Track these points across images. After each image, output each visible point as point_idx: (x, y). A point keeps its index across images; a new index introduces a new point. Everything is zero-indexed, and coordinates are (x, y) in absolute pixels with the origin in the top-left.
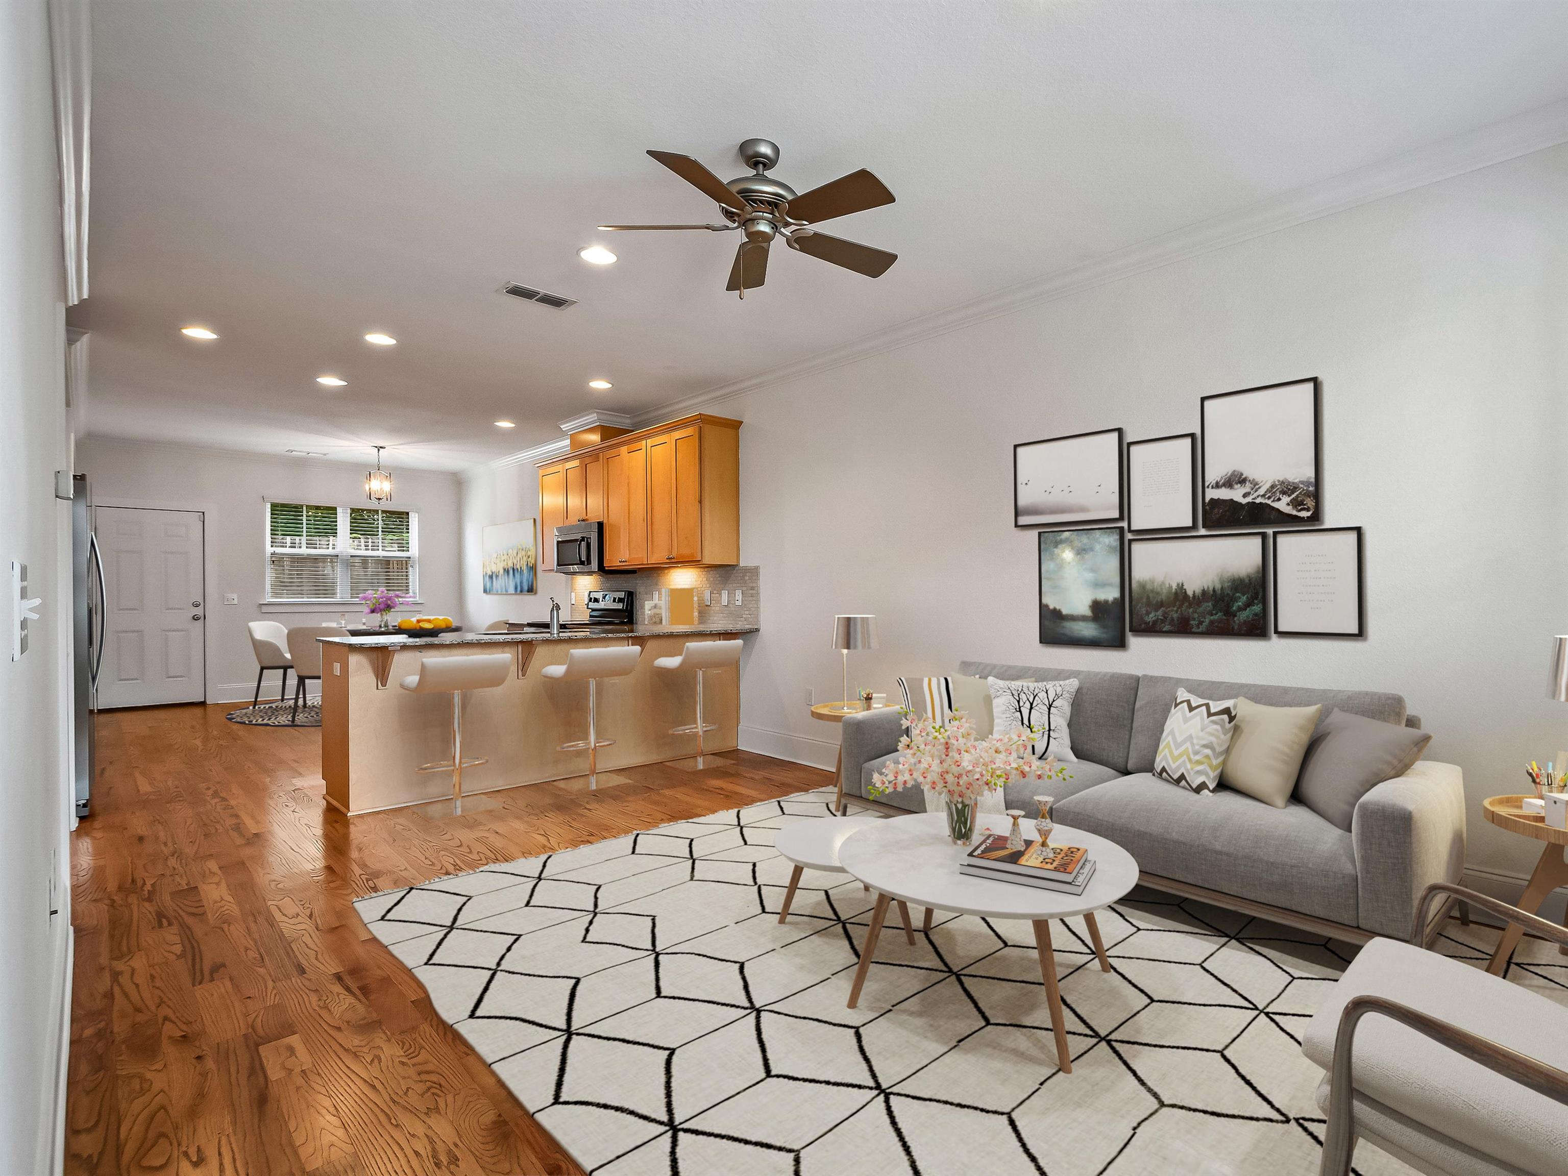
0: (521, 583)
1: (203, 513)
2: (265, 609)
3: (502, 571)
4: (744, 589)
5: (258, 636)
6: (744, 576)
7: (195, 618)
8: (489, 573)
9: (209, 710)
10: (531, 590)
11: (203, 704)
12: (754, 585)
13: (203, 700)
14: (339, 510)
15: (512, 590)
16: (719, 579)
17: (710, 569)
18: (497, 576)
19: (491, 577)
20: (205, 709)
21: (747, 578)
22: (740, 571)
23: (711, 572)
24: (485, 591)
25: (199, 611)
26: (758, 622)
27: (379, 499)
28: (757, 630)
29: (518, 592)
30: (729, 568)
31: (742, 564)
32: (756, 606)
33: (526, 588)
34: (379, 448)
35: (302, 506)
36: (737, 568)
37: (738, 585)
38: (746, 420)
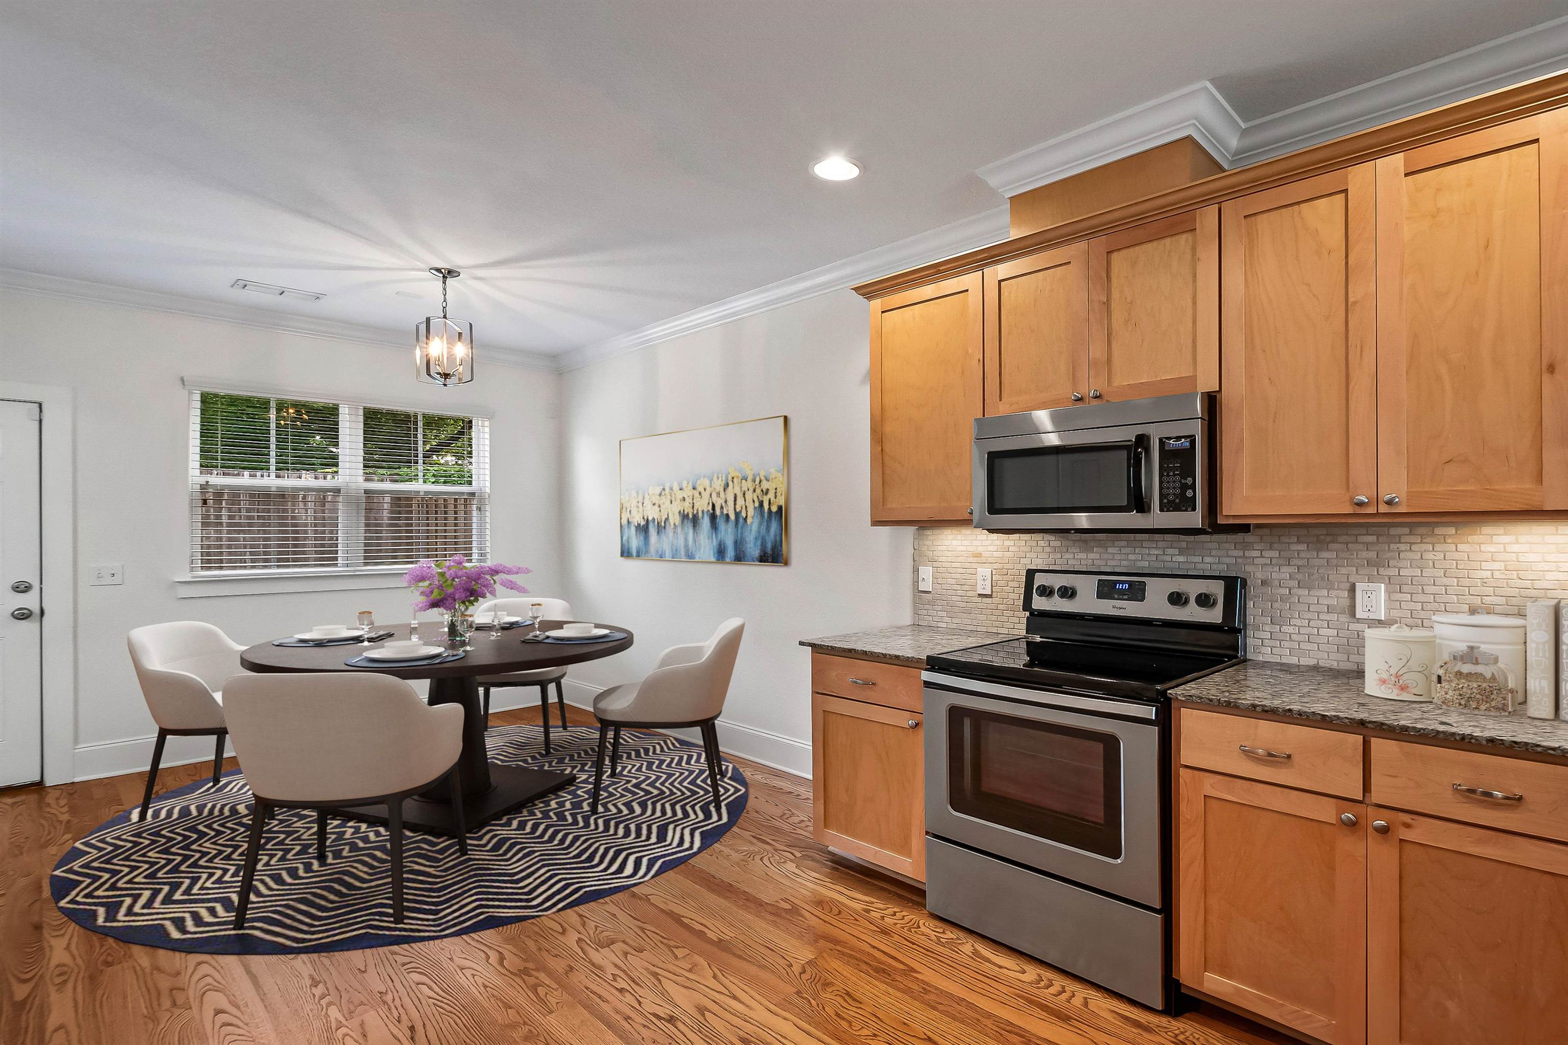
1: (43, 402)
2: (184, 592)
3: (675, 519)
5: (156, 663)
7: (22, 615)
8: (637, 519)
9: (50, 799)
11: (38, 786)
13: (37, 778)
14: (344, 411)
20: (41, 802)
24: (626, 553)
25: (30, 601)
27: (445, 377)
34: (448, 274)
35: (264, 405)
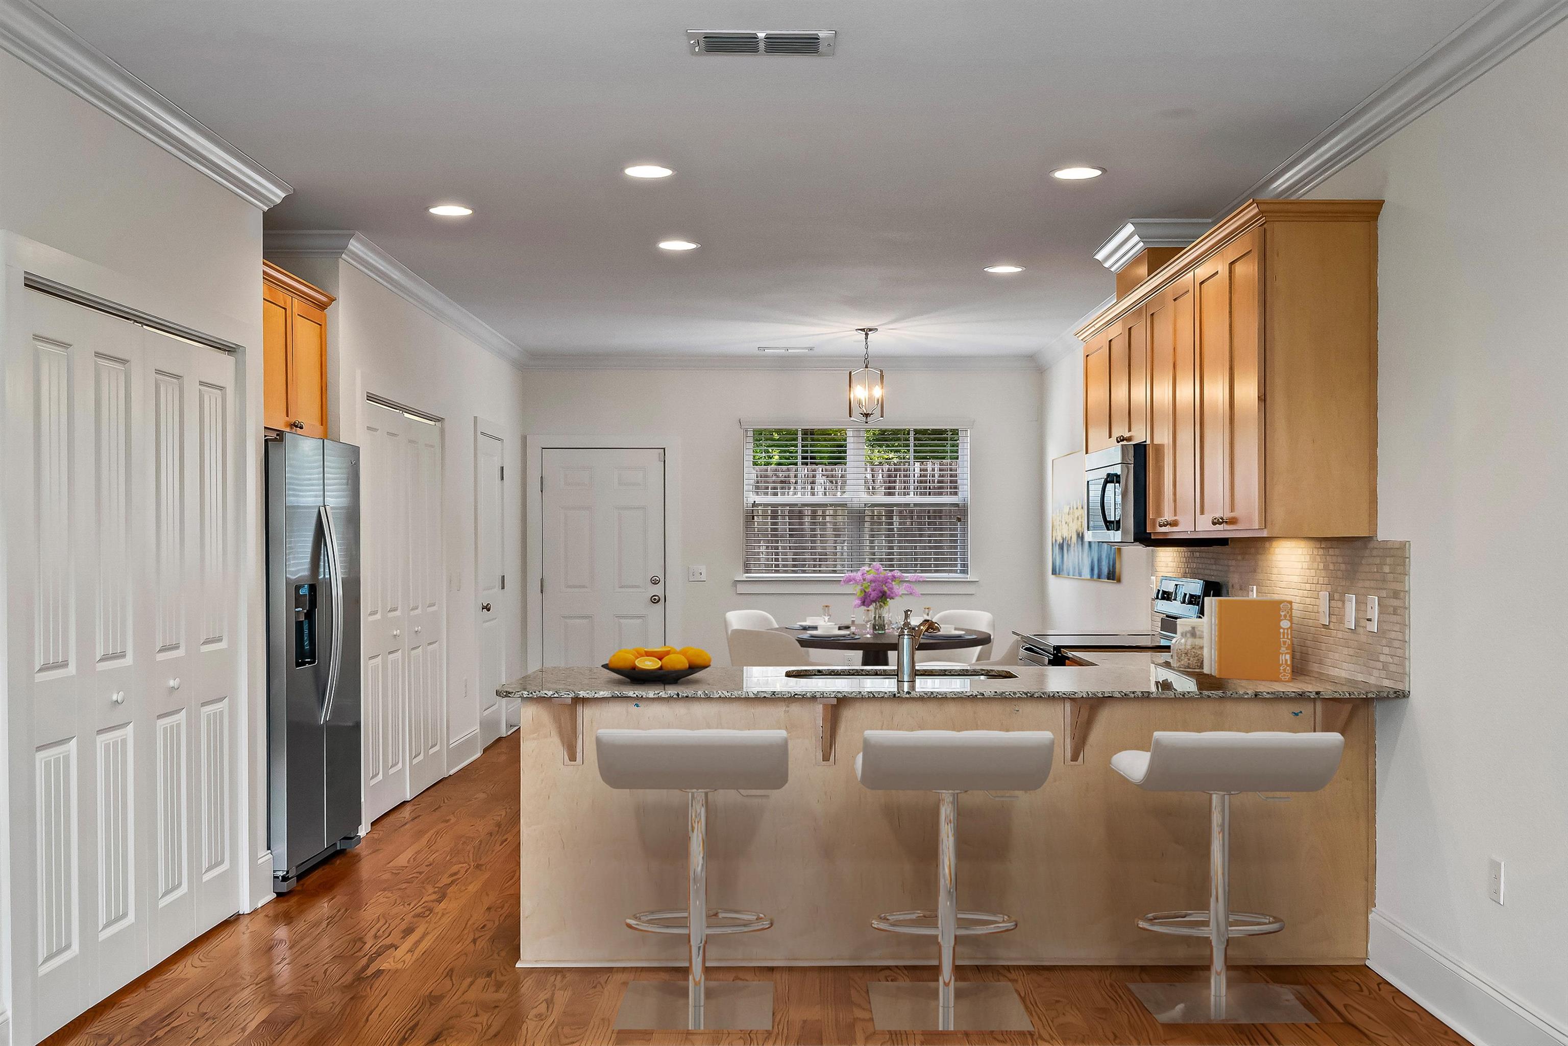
0: (1099, 560)
1: (664, 449)
2: (741, 589)
4: (1384, 594)
6: (1382, 564)
7: (655, 600)
8: (1060, 540)
10: (1113, 576)
12: (1397, 586)
14: (846, 433)
15: (1086, 573)
16: (1343, 567)
17: (1329, 544)
18: (1069, 546)
19: (1061, 547)
21: (1387, 569)
22: (1375, 553)
23: (1331, 552)
24: (1053, 571)
25: (657, 590)
26: (1404, 675)
27: (867, 415)
28: (1401, 695)
29: (1095, 576)
30: (1359, 544)
31: (1382, 535)
32: (1400, 637)
33: (1105, 571)
34: (867, 331)
35: (795, 433)
36: (1371, 545)
37: (1372, 584)
38: (1389, 197)
